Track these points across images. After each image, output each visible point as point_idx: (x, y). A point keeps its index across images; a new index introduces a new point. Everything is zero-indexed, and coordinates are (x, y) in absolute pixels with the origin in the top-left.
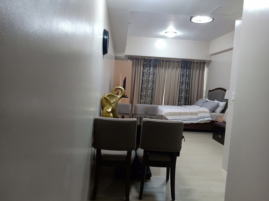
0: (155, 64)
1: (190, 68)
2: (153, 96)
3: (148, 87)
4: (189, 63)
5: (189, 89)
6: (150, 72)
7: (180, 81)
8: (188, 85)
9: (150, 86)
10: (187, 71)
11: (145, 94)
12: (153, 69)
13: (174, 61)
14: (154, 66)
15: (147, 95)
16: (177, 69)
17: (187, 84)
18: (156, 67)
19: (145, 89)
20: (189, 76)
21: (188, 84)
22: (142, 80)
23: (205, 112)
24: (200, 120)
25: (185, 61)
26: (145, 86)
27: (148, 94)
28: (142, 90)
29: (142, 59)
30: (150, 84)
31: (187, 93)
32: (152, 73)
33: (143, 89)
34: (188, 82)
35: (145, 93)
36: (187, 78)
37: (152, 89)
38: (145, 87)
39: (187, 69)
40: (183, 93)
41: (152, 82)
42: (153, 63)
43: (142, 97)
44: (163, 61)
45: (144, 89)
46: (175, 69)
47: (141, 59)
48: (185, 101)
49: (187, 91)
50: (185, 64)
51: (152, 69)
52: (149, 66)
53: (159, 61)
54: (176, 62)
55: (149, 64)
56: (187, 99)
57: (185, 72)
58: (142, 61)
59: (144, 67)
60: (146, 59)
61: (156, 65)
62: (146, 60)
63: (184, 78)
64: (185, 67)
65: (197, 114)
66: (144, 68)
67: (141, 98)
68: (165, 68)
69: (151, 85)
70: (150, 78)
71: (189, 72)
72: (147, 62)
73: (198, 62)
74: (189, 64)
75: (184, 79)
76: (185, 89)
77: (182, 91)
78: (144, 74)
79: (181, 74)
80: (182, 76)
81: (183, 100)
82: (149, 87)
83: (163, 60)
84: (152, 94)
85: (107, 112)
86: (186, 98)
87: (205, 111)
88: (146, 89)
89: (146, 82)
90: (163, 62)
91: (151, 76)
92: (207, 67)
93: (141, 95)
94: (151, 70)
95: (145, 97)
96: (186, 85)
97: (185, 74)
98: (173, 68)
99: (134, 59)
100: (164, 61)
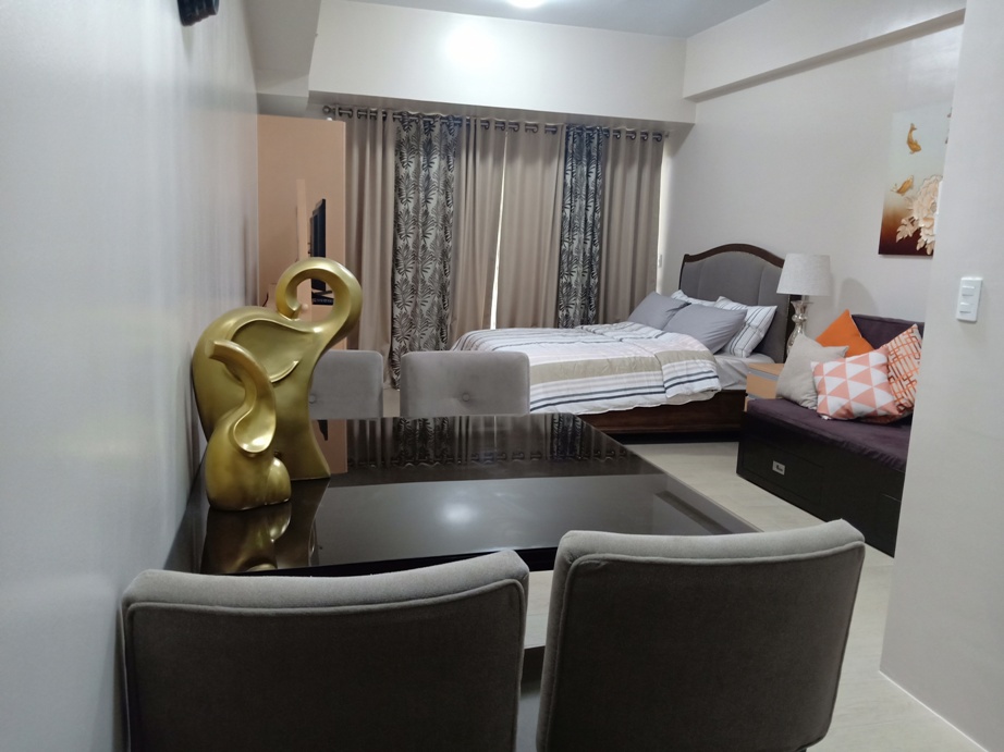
0: (450, 138)
1: (600, 160)
2: (449, 289)
3: (424, 247)
4: (596, 136)
5: (600, 252)
6: (428, 178)
7: (564, 218)
8: (593, 235)
9: (434, 243)
10: (588, 172)
11: (410, 279)
12: (444, 163)
13: (536, 125)
14: (447, 148)
15: (423, 281)
16: (548, 161)
17: (592, 231)
18: (457, 155)
19: (410, 257)
20: (597, 195)
21: (595, 230)
22: (397, 216)
23: (692, 355)
24: (671, 393)
25: (581, 129)
26: (410, 241)
27: (427, 279)
28: (396, 262)
29: (390, 117)
30: (434, 233)
31: (591, 267)
32: (439, 179)
33: (400, 257)
34: (593, 220)
35: (410, 275)
36: (592, 204)
37: (444, 254)
38: (410, 245)
39: (588, 165)
40: (577, 269)
41: (440, 221)
42: (442, 135)
43: (398, 292)
44: (486, 126)
45: (405, 259)
46: (540, 164)
47: (384, 113)
48: (587, 305)
49: (591, 263)
50: (581, 140)
51: (436, 161)
52: (425, 150)
53: (468, 125)
54: (542, 130)
55: (424, 138)
56: (592, 295)
57: (582, 175)
58: (392, 126)
59: (399, 154)
60: (410, 115)
61: (457, 142)
62: (407, 119)
63: (578, 204)
64: (581, 153)
65: (657, 363)
66: (401, 158)
67: (394, 298)
68: (498, 160)
69: (436, 237)
70: (432, 205)
71: (597, 177)
72: (413, 130)
73: (634, 133)
74: (599, 139)
75: (577, 209)
76: (584, 253)
77: (569, 263)
78: (403, 187)
79: (565, 185)
80: (568, 193)
81: (578, 302)
82: (428, 245)
83: (487, 122)
84: (441, 277)
85: (245, 454)
86: (587, 292)
87: (688, 348)
88: (415, 257)
89: (416, 222)
90: (486, 128)
91: (436, 198)
92: (674, 153)
93: (394, 286)
94: (435, 167)
95: (414, 291)
96: (585, 234)
97: (584, 188)
98: (530, 159)
99: (350, 116)
100: (492, 126)
